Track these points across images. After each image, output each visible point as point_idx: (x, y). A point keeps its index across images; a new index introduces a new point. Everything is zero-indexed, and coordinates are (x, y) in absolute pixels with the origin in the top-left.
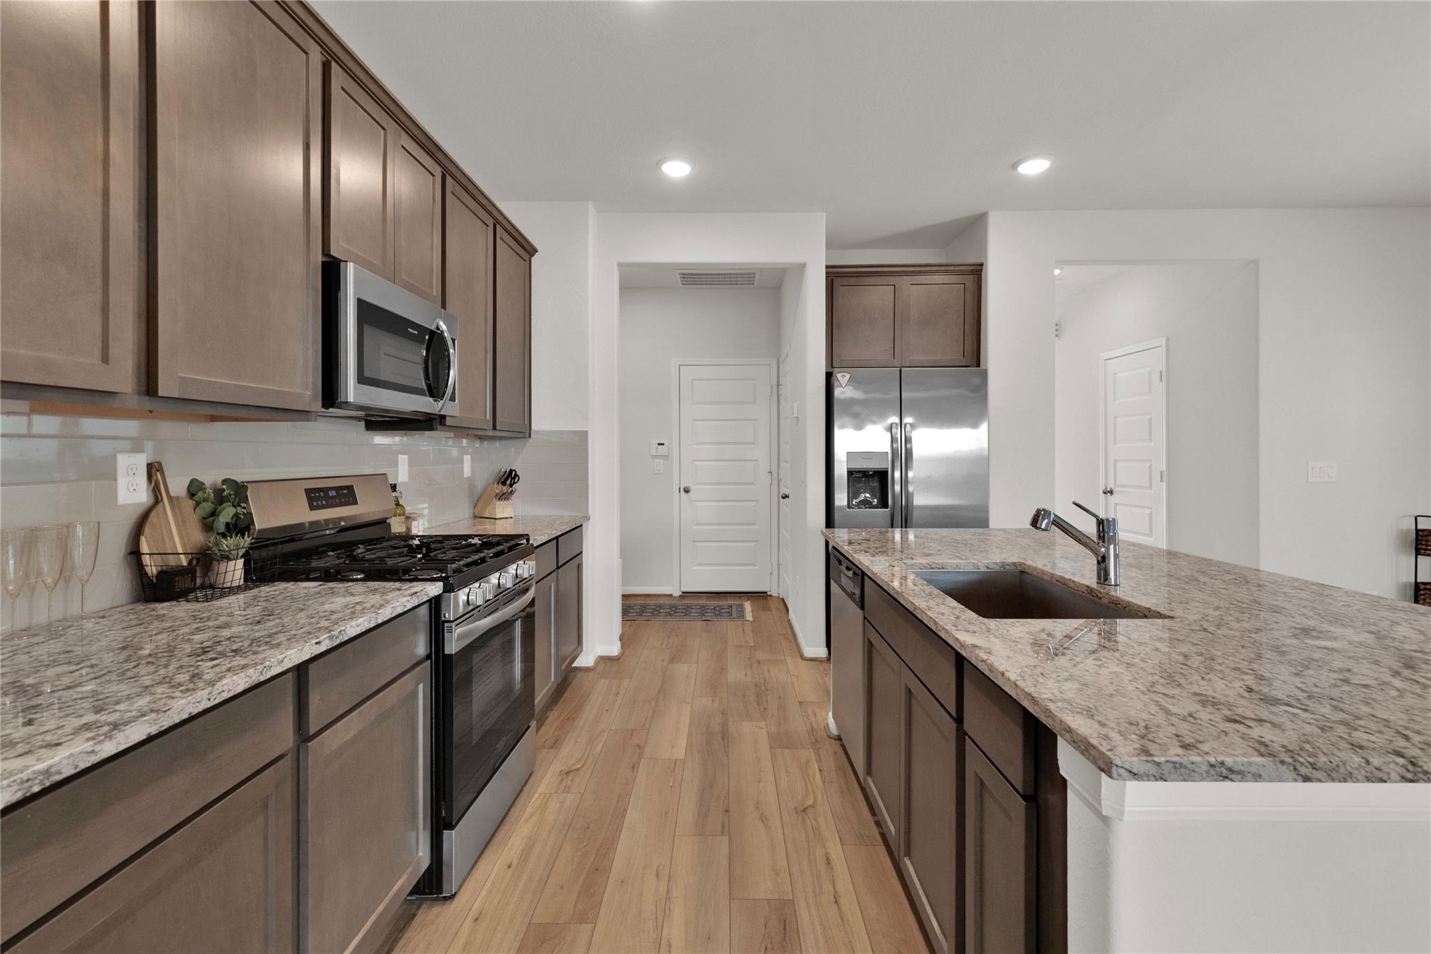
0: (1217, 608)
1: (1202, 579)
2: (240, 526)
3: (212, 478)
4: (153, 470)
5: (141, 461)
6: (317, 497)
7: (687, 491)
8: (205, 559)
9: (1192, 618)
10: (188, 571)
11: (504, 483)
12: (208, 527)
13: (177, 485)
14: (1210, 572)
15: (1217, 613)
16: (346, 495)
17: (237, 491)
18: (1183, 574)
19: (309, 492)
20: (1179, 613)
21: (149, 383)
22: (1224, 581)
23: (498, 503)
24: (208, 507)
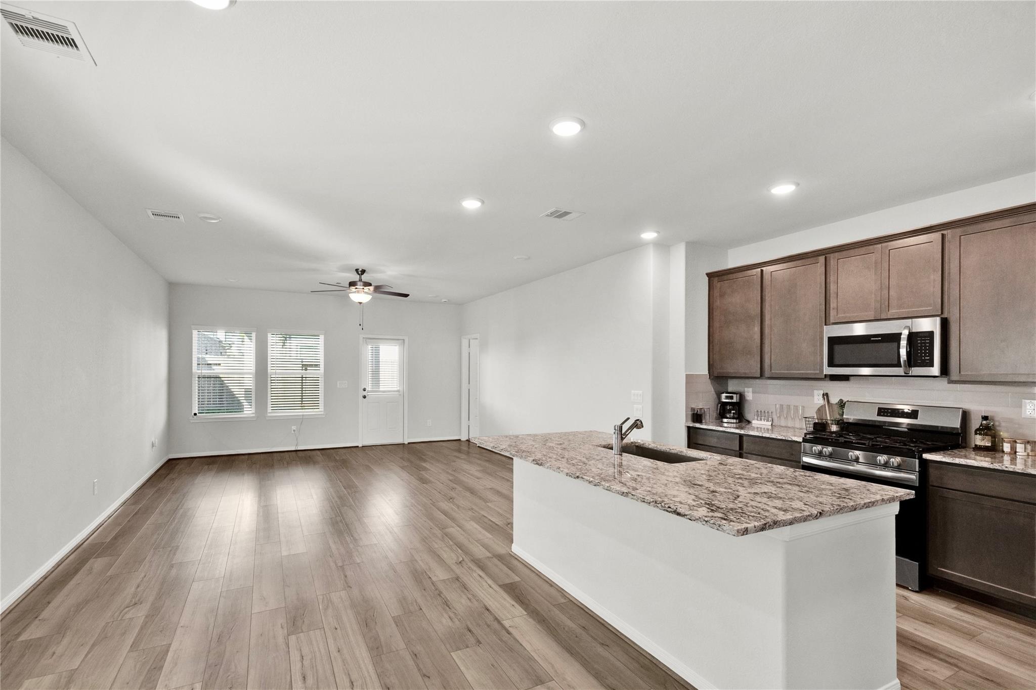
0: (580, 448)
1: (584, 459)
9: (587, 445)
14: (581, 464)
15: (581, 447)
18: (592, 462)
20: (591, 446)
22: (576, 459)
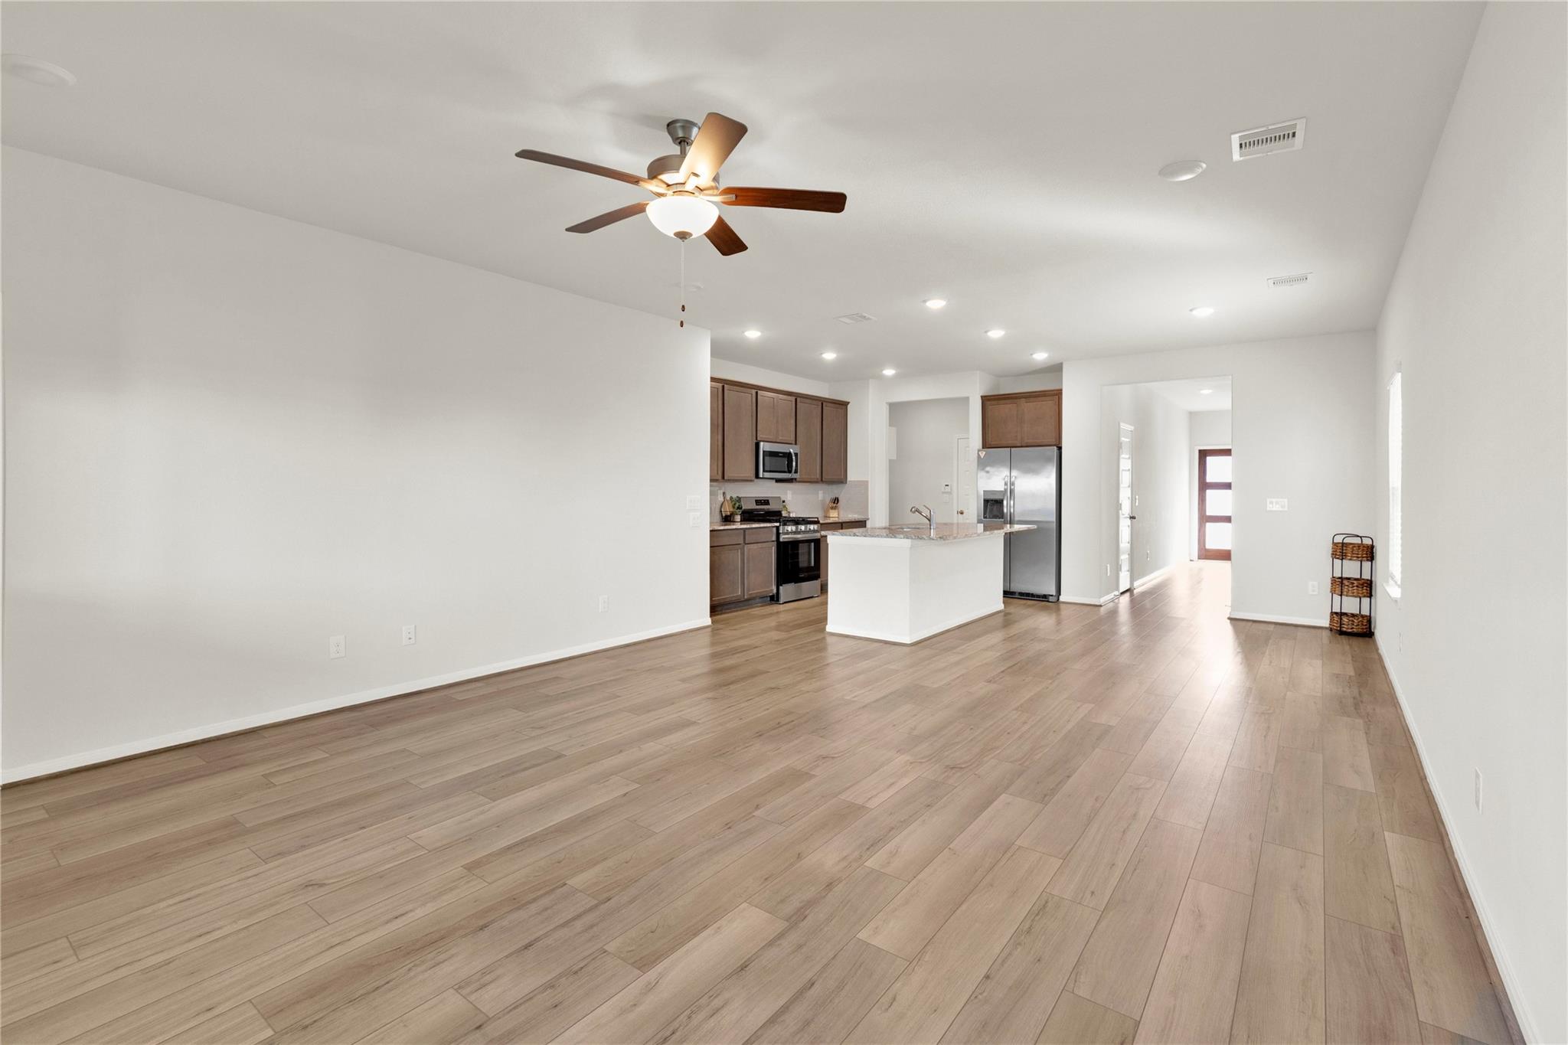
2: (739, 508)
3: (734, 496)
4: (724, 493)
5: (722, 492)
6: (758, 502)
7: (962, 513)
8: (732, 514)
10: (730, 516)
11: (834, 503)
12: (734, 507)
13: (728, 498)
16: (766, 502)
17: (739, 499)
19: (756, 501)
21: (723, 478)
23: (831, 511)
24: (733, 503)
